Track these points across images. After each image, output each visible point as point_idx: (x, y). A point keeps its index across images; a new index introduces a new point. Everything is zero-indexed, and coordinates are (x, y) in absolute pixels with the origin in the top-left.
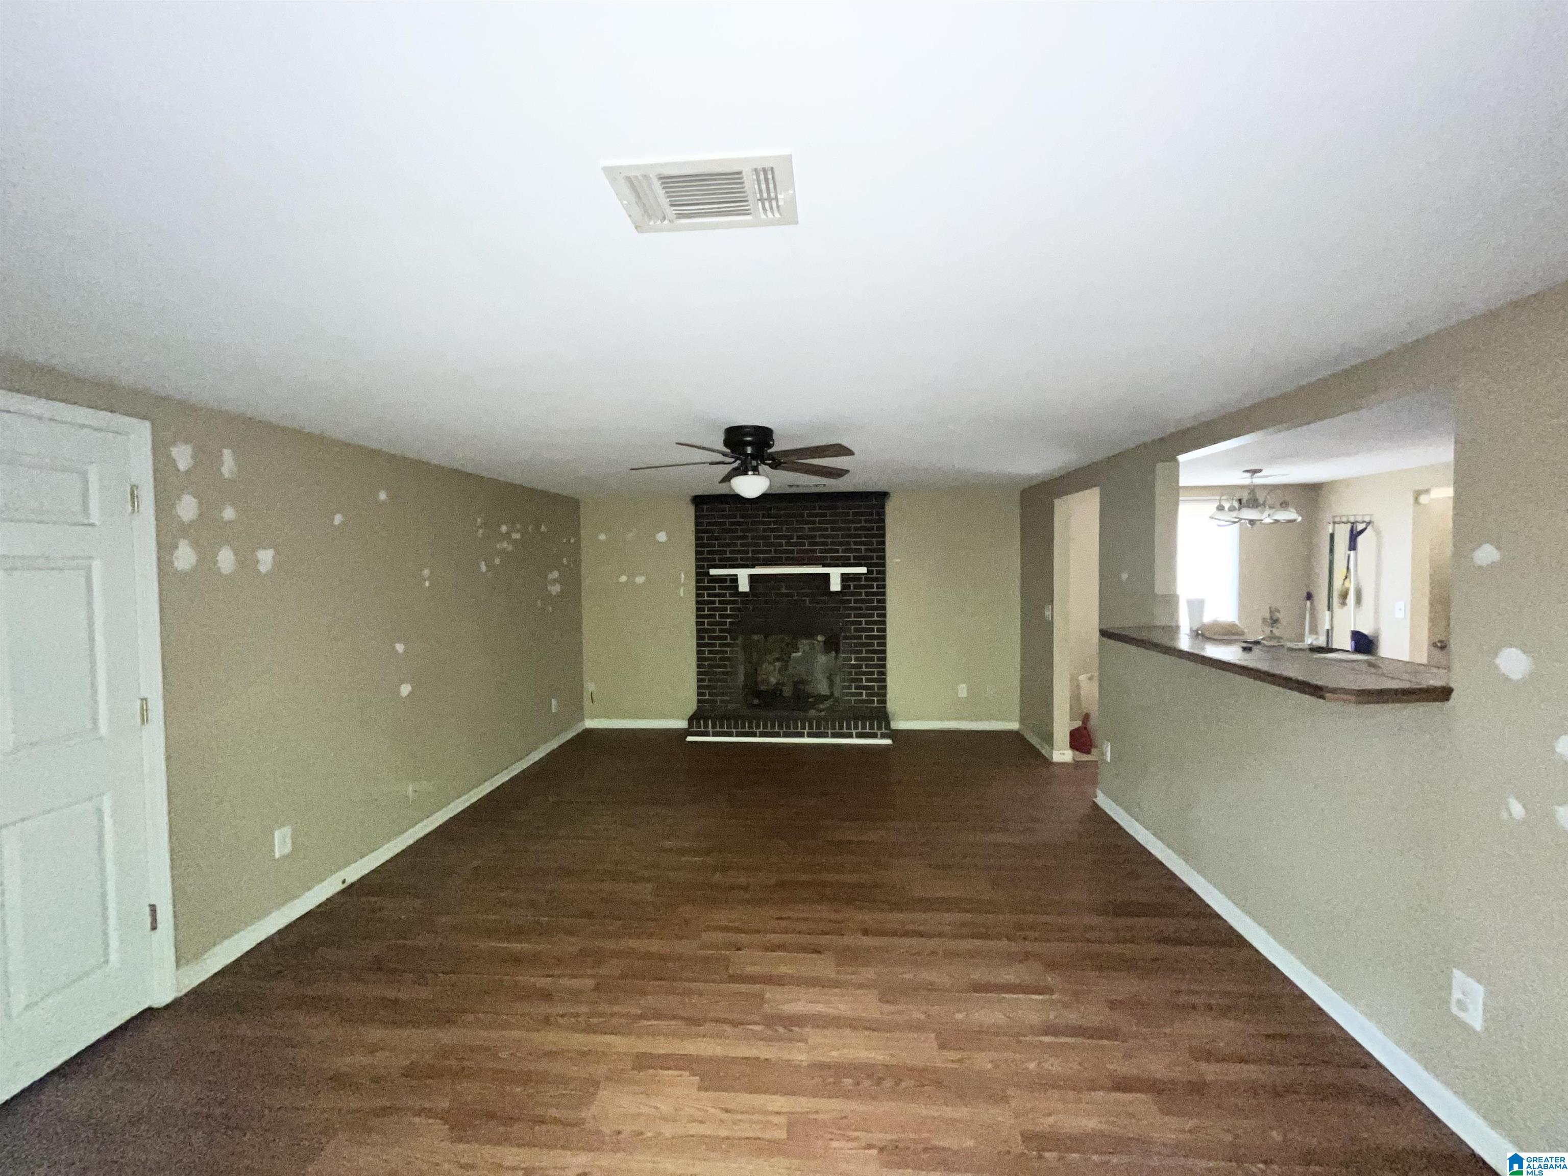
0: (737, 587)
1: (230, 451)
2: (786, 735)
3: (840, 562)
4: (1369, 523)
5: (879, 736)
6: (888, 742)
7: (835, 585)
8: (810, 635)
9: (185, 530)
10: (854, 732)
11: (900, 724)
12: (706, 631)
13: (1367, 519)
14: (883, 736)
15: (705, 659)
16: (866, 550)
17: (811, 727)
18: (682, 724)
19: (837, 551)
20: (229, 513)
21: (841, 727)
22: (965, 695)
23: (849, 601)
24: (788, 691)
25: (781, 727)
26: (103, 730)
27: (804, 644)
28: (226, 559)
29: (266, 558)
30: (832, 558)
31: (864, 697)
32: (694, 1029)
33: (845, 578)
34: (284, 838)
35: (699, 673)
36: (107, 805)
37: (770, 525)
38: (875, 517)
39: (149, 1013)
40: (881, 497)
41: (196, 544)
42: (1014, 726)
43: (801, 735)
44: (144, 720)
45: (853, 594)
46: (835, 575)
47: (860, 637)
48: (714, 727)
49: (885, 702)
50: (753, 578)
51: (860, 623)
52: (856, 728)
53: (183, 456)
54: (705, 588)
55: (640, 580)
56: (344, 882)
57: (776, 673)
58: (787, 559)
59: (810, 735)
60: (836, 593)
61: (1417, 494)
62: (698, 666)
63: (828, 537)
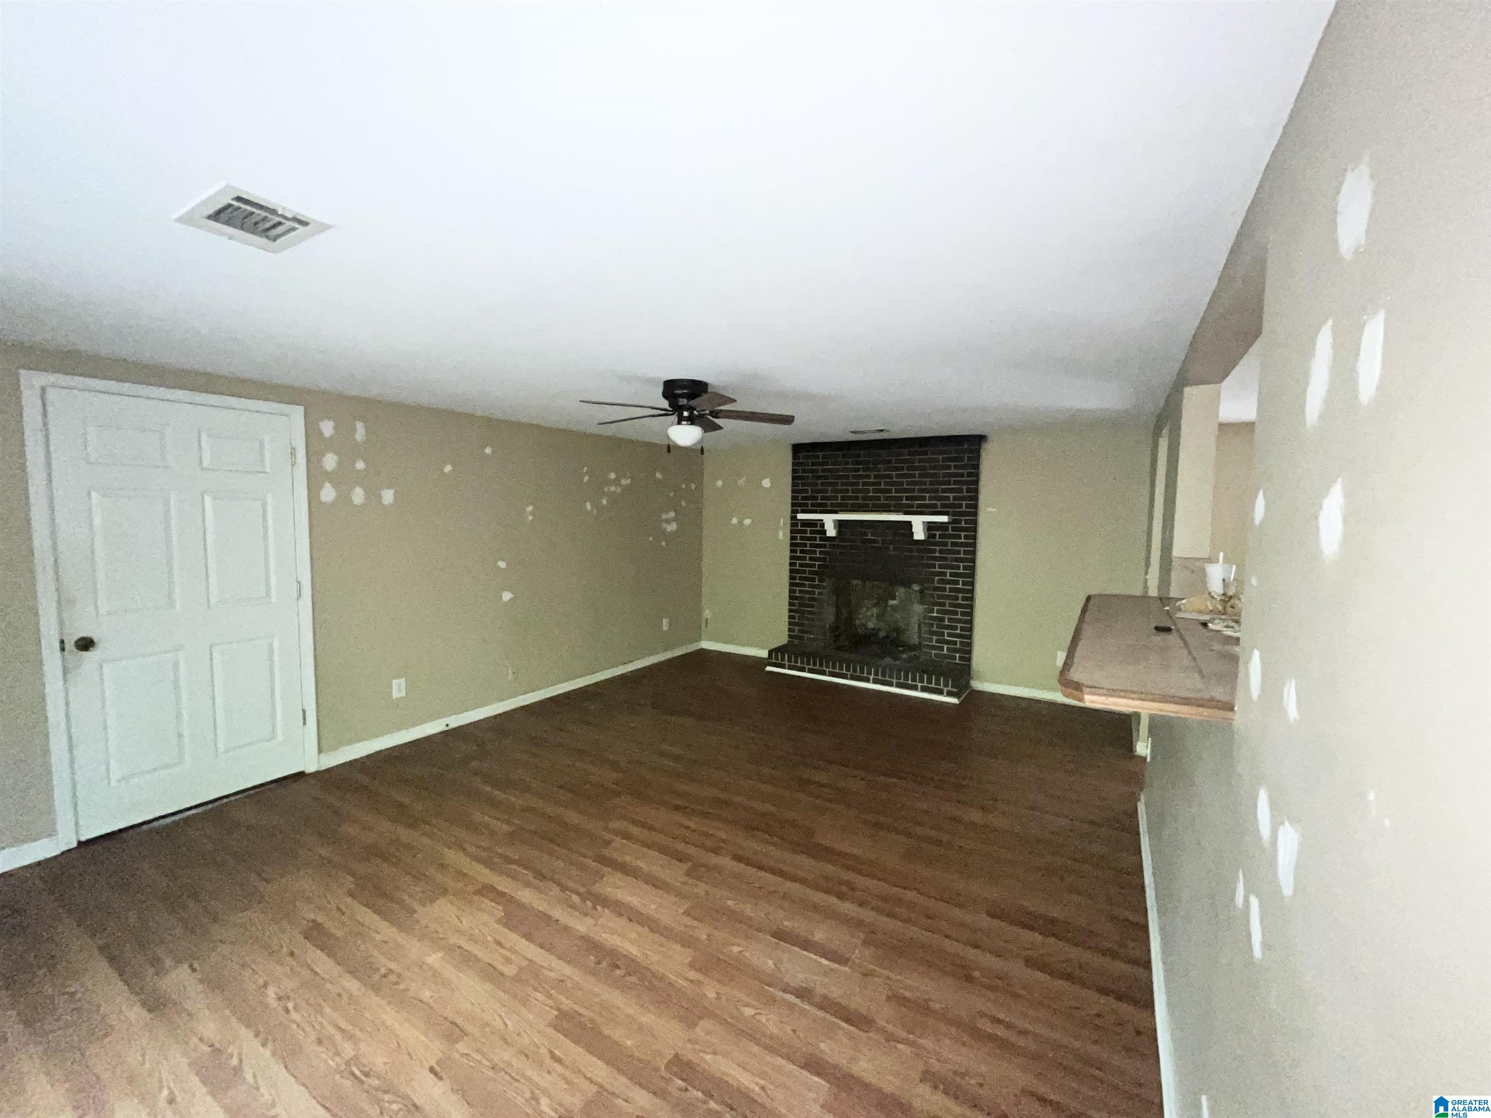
0: (825, 532)
1: (361, 424)
2: (853, 678)
3: (927, 510)
5: (945, 694)
6: (958, 701)
7: (919, 534)
8: (907, 584)
9: (329, 476)
10: (919, 685)
11: (978, 685)
12: (797, 571)
14: (955, 694)
15: (796, 598)
16: (955, 498)
17: (876, 674)
18: (764, 654)
19: (924, 498)
20: (360, 465)
21: (906, 678)
23: (934, 551)
25: (848, 670)
26: (274, 599)
27: (900, 592)
28: (358, 496)
29: (388, 496)
30: (919, 506)
31: (945, 652)
32: (536, 882)
33: (930, 527)
34: (399, 685)
35: (790, 611)
36: (276, 644)
37: (859, 471)
38: (966, 463)
39: (301, 775)
40: (980, 439)
41: (335, 485)
43: (867, 680)
44: (300, 596)
46: (918, 525)
47: (944, 589)
48: (789, 660)
49: (969, 660)
50: (841, 525)
51: (945, 574)
52: (922, 681)
53: (327, 428)
54: (799, 532)
55: (747, 522)
56: (447, 725)
57: (874, 620)
58: (874, 506)
59: (875, 682)
60: (919, 542)
62: (790, 604)
63: (916, 483)
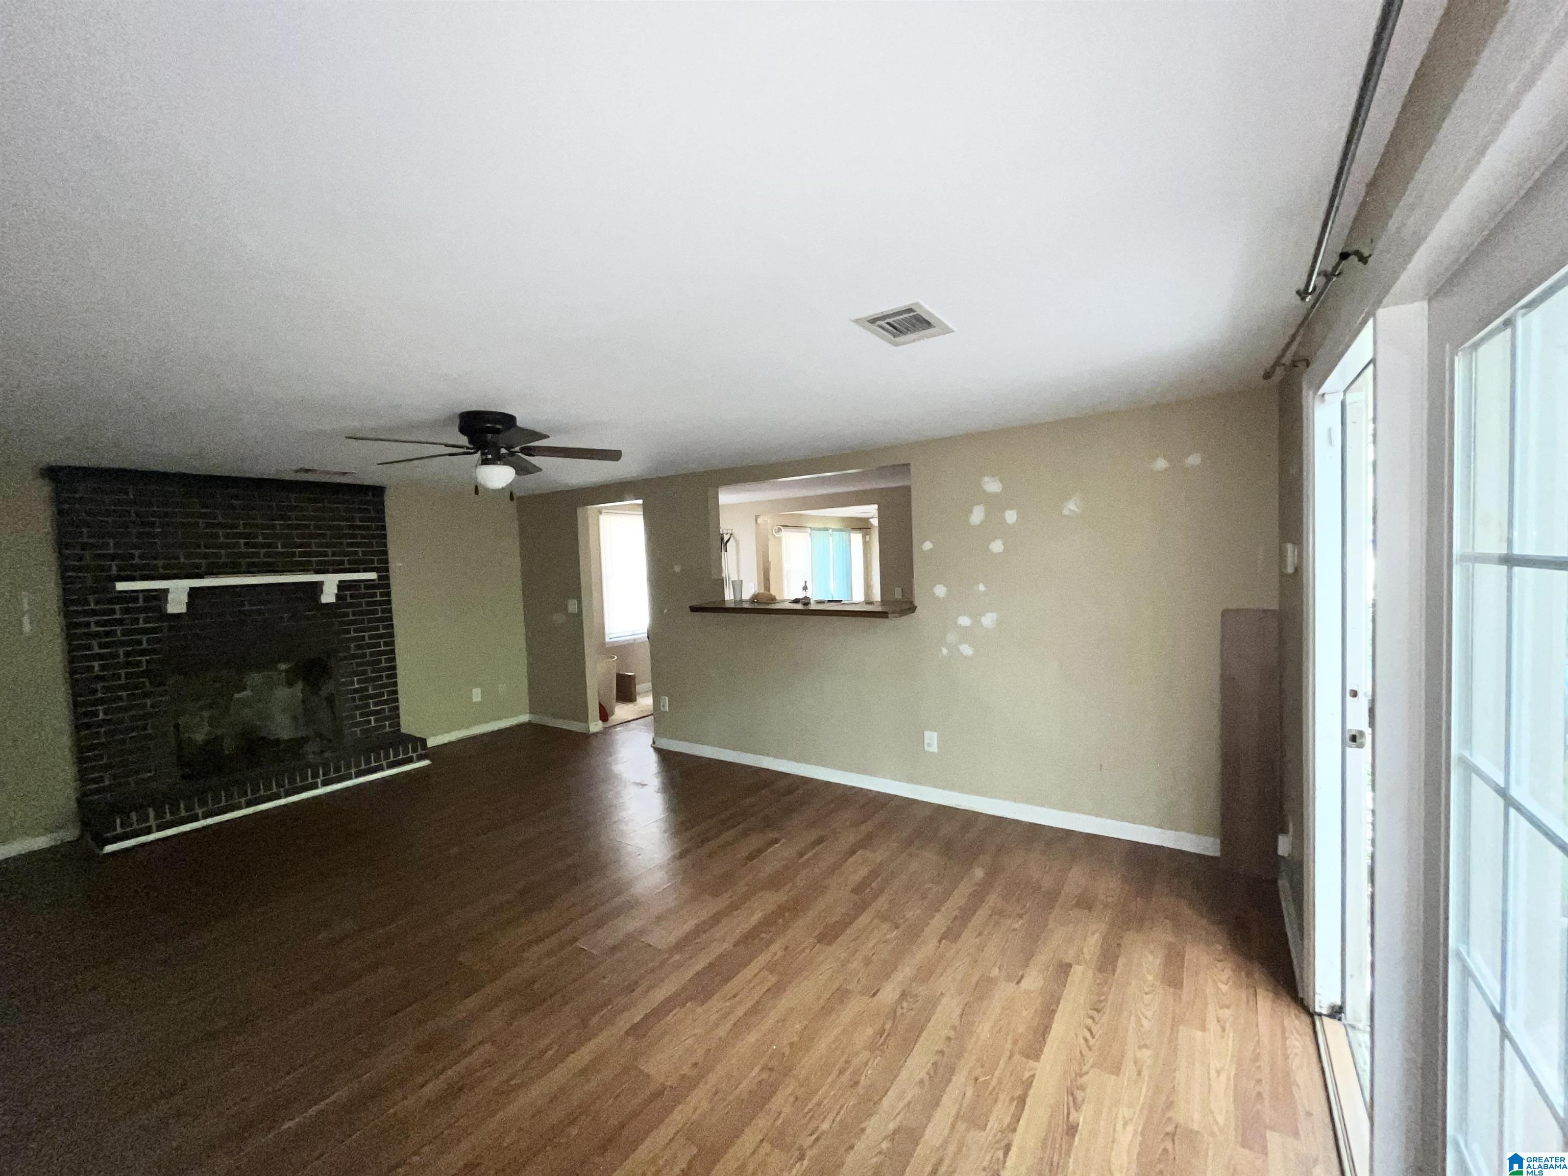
0: (166, 606)
3: (331, 568)
4: (731, 534)
6: (426, 763)
7: (329, 596)
10: (384, 763)
13: (730, 532)
14: (421, 758)
16: (364, 552)
17: (326, 773)
19: (324, 554)
22: (479, 699)
23: (348, 614)
24: (229, 746)
27: (255, 678)
30: (319, 562)
31: (374, 724)
33: (340, 586)
37: (216, 518)
38: (372, 514)
40: (380, 492)
42: (524, 718)
43: (314, 786)
45: (351, 605)
46: (328, 583)
47: (364, 656)
48: (159, 816)
49: (401, 723)
50: (195, 593)
51: (363, 638)
52: (387, 756)
58: (250, 565)
59: (327, 783)
60: (332, 605)
61: (757, 518)
